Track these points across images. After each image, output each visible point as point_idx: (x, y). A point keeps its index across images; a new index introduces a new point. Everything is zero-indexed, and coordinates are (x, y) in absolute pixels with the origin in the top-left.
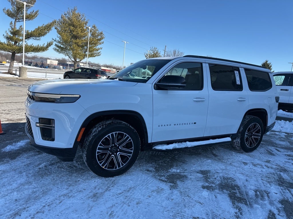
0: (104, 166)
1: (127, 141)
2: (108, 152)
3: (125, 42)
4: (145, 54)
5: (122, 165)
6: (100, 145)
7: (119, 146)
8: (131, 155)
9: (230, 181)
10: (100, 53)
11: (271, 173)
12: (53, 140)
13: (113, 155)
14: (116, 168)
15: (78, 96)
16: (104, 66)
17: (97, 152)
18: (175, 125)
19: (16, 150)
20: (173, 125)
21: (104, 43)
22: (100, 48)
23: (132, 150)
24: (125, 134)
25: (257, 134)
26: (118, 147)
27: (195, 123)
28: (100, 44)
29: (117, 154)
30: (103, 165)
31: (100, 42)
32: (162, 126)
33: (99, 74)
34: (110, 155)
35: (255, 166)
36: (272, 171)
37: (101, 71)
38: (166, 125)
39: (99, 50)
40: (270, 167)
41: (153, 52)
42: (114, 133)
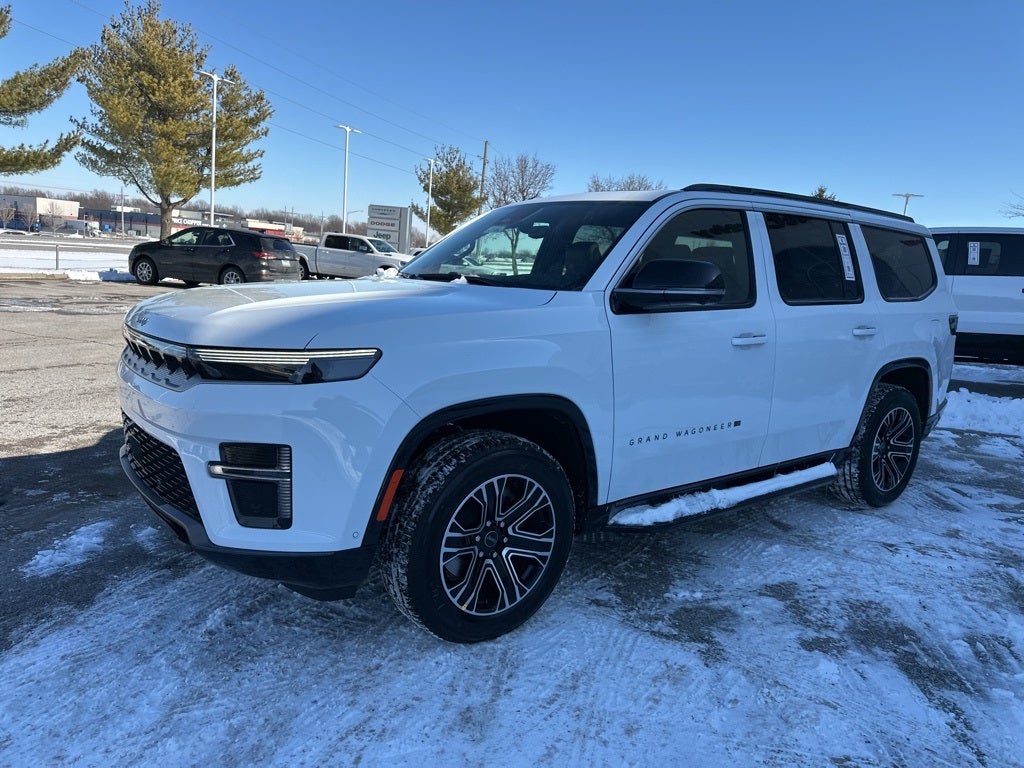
0: (466, 605)
1: (536, 505)
2: (473, 550)
3: (348, 129)
4: (420, 173)
5: (522, 592)
6: (454, 529)
7: (506, 526)
8: (548, 554)
9: (875, 612)
10: (257, 172)
11: (981, 575)
12: (286, 523)
13: (490, 562)
14: (503, 605)
15: (372, 352)
16: (260, 217)
17: (445, 554)
18: (679, 434)
19: (76, 567)
20: (672, 437)
21: (269, 133)
22: (256, 153)
23: (549, 535)
24: (529, 479)
25: (902, 444)
26: (504, 531)
27: (737, 423)
28: (257, 137)
29: (500, 554)
30: (462, 601)
31: (255, 131)
32: (640, 441)
33: (268, 250)
34: (480, 561)
35: (924, 553)
36: (981, 566)
37: (273, 238)
38: (652, 438)
39: (251, 160)
40: (968, 553)
41: (446, 166)
42: (495, 480)
